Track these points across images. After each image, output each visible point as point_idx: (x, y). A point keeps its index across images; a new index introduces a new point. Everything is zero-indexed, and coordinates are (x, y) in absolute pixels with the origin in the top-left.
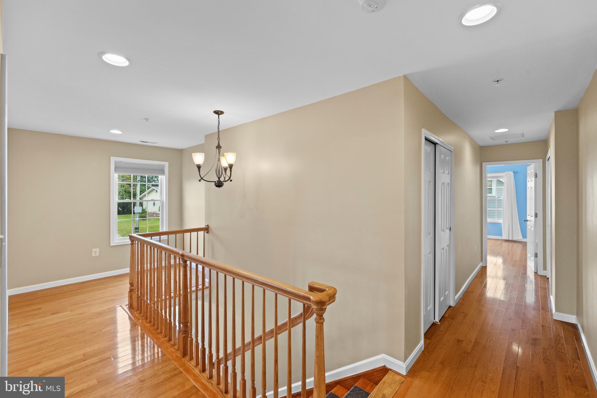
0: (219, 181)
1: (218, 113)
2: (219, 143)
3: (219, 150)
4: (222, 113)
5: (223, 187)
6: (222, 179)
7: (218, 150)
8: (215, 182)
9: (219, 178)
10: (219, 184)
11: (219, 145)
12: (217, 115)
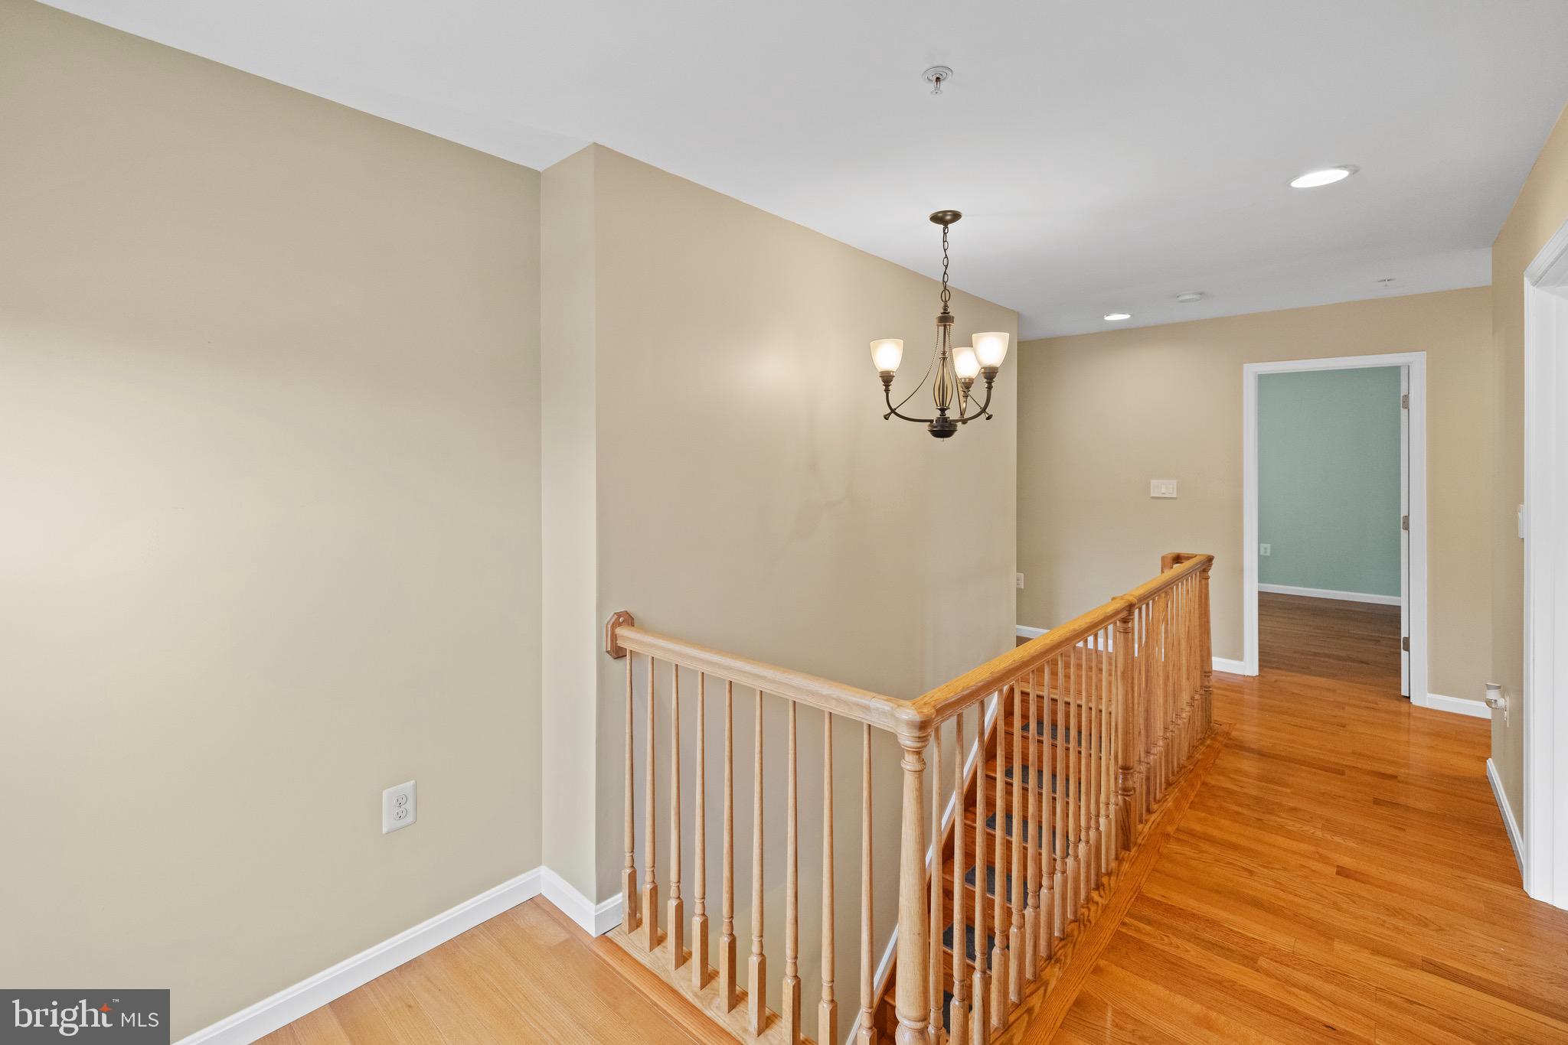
0: (943, 419)
1: (944, 219)
2: (946, 307)
3: (945, 326)
4: (956, 216)
5: (953, 436)
6: (952, 414)
7: (942, 329)
8: (932, 421)
9: (943, 410)
10: (943, 429)
11: (945, 311)
12: (941, 227)
